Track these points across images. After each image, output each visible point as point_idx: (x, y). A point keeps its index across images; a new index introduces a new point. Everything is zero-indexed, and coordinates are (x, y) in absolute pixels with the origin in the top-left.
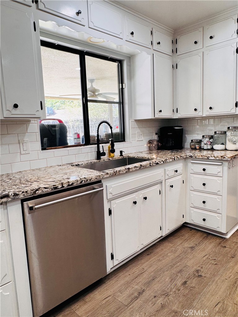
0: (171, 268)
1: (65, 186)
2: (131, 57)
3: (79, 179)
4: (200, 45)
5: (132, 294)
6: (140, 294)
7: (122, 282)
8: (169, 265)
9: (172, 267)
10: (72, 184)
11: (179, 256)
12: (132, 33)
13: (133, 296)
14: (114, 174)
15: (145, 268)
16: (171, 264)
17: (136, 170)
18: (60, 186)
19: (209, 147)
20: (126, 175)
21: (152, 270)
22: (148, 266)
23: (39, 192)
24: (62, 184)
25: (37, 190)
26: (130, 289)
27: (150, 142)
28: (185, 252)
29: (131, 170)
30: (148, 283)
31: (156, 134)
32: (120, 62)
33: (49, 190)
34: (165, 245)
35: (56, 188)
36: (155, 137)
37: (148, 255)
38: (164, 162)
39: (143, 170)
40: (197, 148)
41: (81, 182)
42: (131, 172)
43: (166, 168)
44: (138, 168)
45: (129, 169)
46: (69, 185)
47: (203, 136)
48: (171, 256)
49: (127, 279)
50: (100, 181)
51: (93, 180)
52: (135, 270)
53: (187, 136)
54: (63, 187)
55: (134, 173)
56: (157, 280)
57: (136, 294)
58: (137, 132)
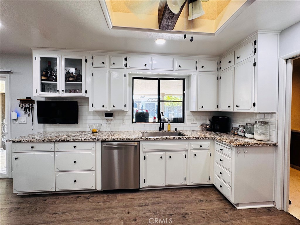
0: (174, 204)
1: (119, 140)
2: (189, 77)
3: (125, 138)
4: (232, 63)
5: (142, 203)
6: (145, 205)
7: (145, 196)
8: (175, 202)
9: (176, 203)
10: (122, 140)
11: (186, 201)
12: (180, 66)
13: (141, 204)
14: (146, 139)
15: (161, 196)
16: (176, 202)
17: (162, 140)
18: (116, 140)
19: (242, 134)
20: (154, 141)
21: (164, 199)
22: (164, 196)
23: (107, 140)
24: (117, 139)
25: (106, 139)
26: (144, 201)
27: (202, 125)
28: (193, 201)
29: (158, 139)
30: (154, 204)
31: (209, 120)
32: (184, 80)
33: (111, 140)
34: (187, 191)
35: (114, 140)
36: (208, 122)
37: (171, 191)
38: (187, 139)
39: (168, 141)
40: (235, 133)
41: (127, 140)
42: (158, 140)
43: (191, 143)
44: (163, 139)
45: (157, 138)
46: (120, 140)
47: (239, 126)
48: (183, 198)
49: (148, 196)
50: (139, 141)
51: (133, 140)
52: (156, 194)
53: (233, 124)
54: (117, 140)
55: (160, 141)
56: (159, 204)
57: (143, 205)
58: (192, 118)
